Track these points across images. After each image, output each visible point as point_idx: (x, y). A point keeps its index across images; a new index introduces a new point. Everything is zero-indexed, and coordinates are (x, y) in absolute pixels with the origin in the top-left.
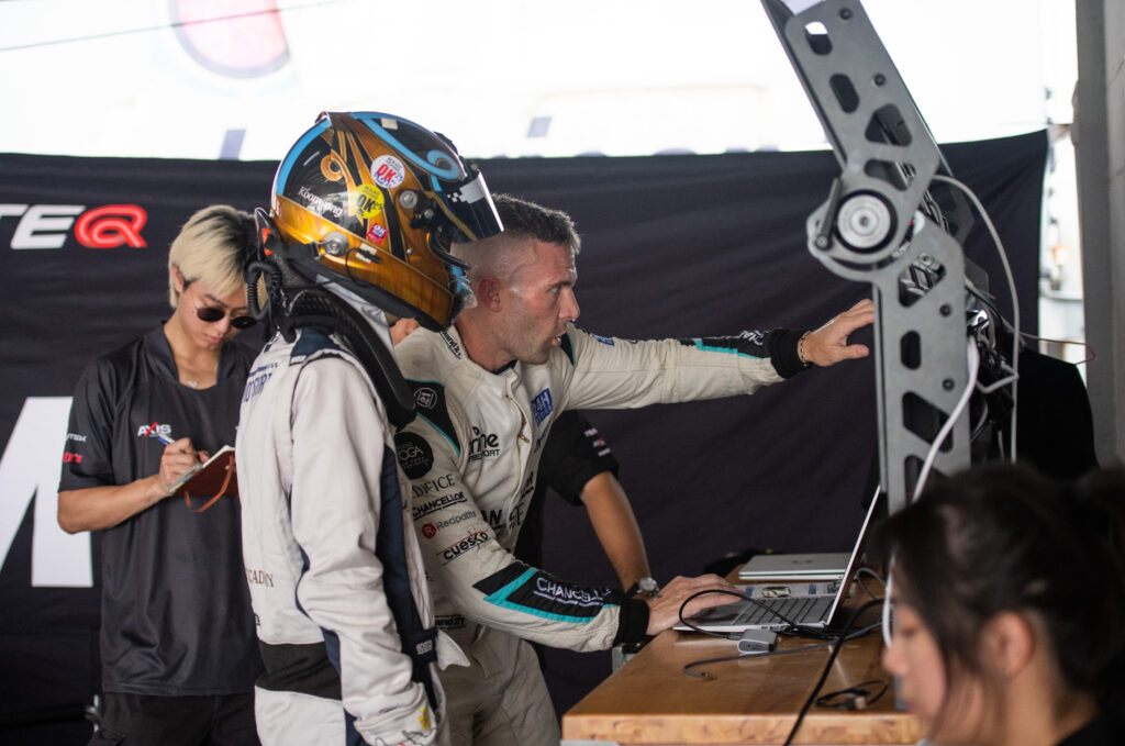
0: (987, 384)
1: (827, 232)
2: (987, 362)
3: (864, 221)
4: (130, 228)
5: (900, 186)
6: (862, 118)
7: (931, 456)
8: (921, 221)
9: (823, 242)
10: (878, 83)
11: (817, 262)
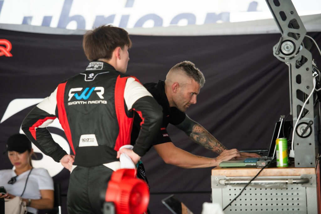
0: (317, 89)
1: (278, 50)
2: (317, 84)
3: (287, 48)
4: (6, 50)
5: (296, 39)
6: (287, 22)
7: (304, 105)
8: (301, 47)
9: (277, 53)
10: (291, 14)
11: (275, 58)
